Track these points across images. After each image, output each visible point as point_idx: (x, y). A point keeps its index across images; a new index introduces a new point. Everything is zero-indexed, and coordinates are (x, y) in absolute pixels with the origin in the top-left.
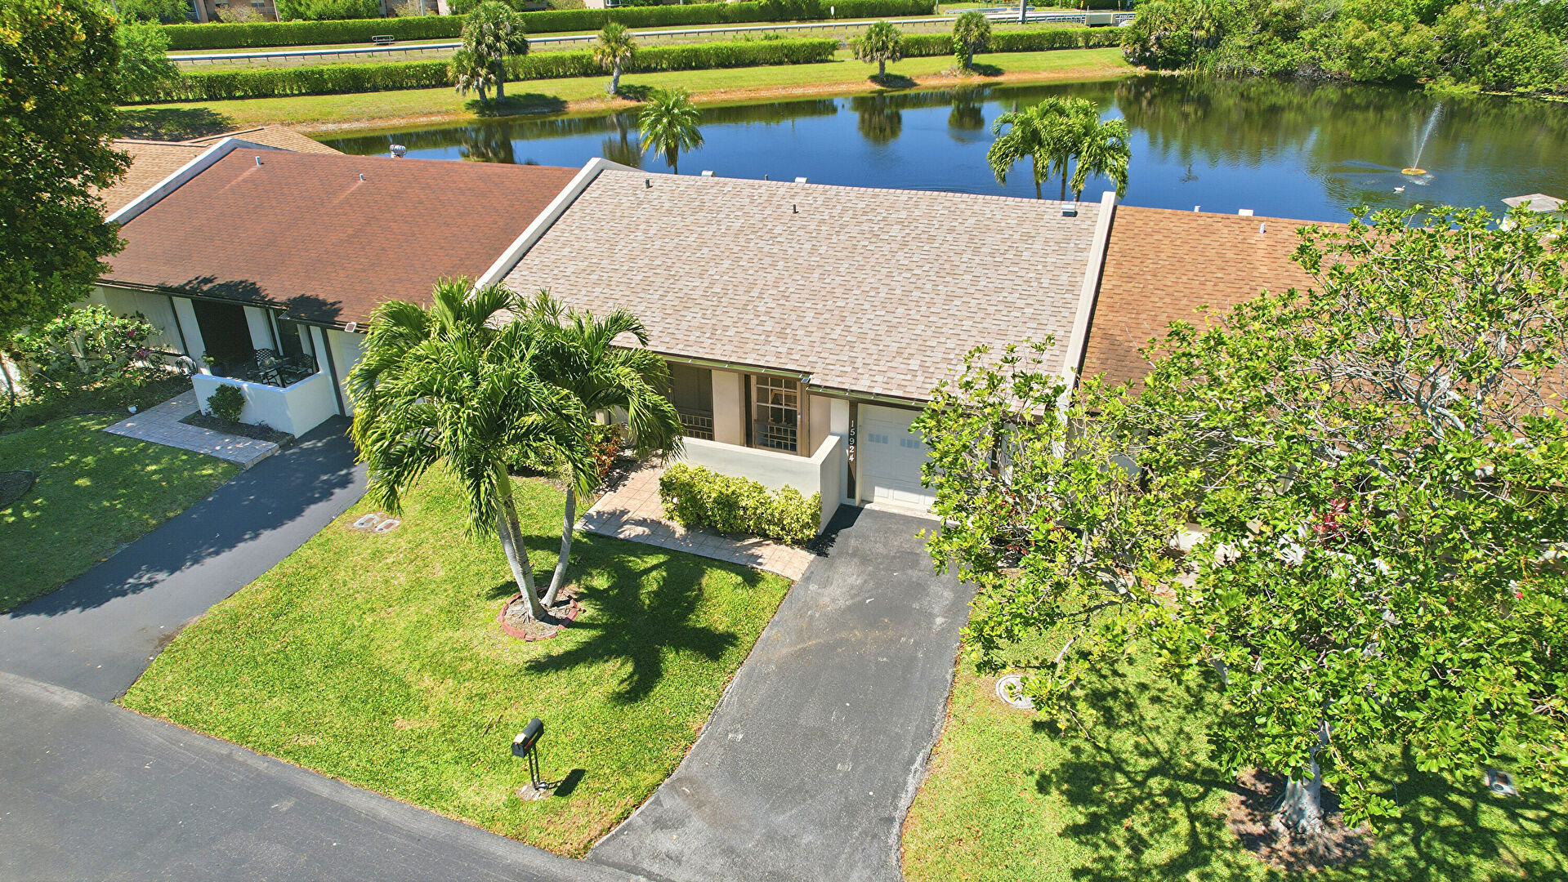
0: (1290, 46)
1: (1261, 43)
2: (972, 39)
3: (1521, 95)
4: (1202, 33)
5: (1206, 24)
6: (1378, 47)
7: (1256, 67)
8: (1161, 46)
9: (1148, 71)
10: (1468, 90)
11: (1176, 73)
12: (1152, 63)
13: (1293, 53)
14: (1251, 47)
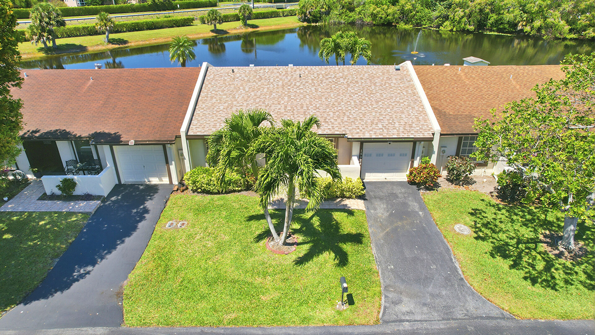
0: (353, 14)
1: (342, 13)
2: (246, 15)
3: (424, 28)
4: (324, 10)
5: (325, 7)
6: (381, 13)
7: (343, 21)
8: (311, 15)
9: (307, 24)
10: (409, 27)
11: (317, 24)
12: (308, 21)
13: (354, 16)
14: (340, 14)
